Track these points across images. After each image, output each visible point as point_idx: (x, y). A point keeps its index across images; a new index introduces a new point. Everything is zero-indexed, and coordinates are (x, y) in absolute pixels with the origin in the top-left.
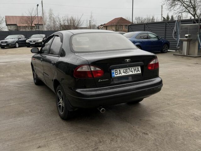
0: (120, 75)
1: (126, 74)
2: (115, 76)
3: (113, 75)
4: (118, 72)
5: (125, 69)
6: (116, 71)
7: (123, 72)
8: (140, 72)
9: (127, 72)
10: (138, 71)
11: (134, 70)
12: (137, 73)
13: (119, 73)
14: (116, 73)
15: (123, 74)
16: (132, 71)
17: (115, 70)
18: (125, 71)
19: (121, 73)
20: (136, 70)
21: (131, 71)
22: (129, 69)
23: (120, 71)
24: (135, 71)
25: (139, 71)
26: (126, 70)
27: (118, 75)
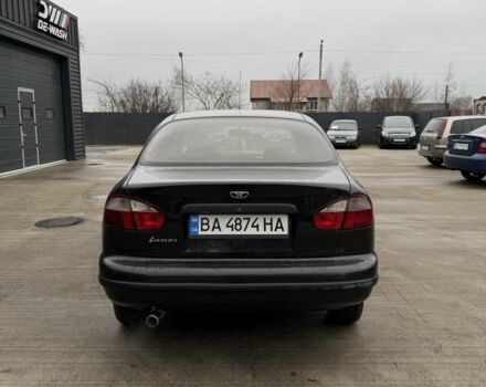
0: (216, 232)
1: (235, 232)
2: (201, 233)
3: (193, 230)
4: (211, 225)
5: (235, 217)
6: (205, 221)
7: (227, 226)
8: (286, 232)
9: (238, 227)
10: (277, 227)
11: (265, 224)
12: (273, 233)
13: (214, 227)
14: (202, 224)
15: (226, 231)
16: (257, 226)
17: (200, 217)
18: (233, 222)
19: (219, 227)
20: (271, 224)
21: (253, 226)
22: (249, 219)
23: (216, 220)
24: (268, 227)
25: (282, 227)
26: (238, 222)
27: (209, 232)
